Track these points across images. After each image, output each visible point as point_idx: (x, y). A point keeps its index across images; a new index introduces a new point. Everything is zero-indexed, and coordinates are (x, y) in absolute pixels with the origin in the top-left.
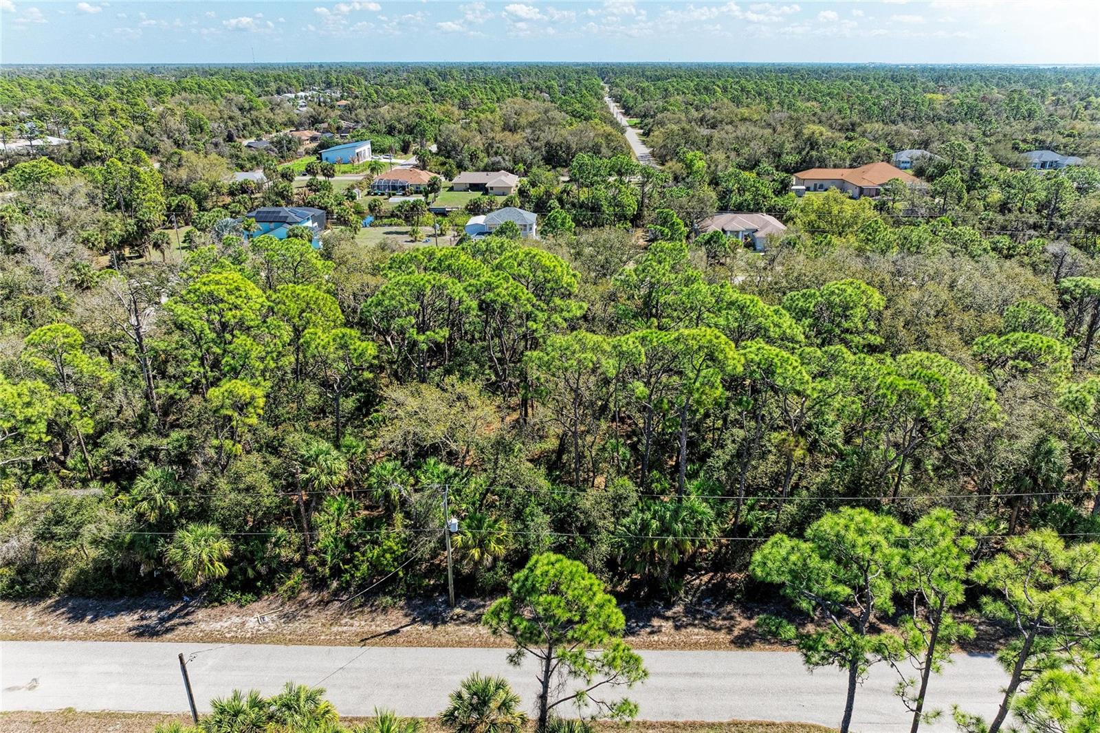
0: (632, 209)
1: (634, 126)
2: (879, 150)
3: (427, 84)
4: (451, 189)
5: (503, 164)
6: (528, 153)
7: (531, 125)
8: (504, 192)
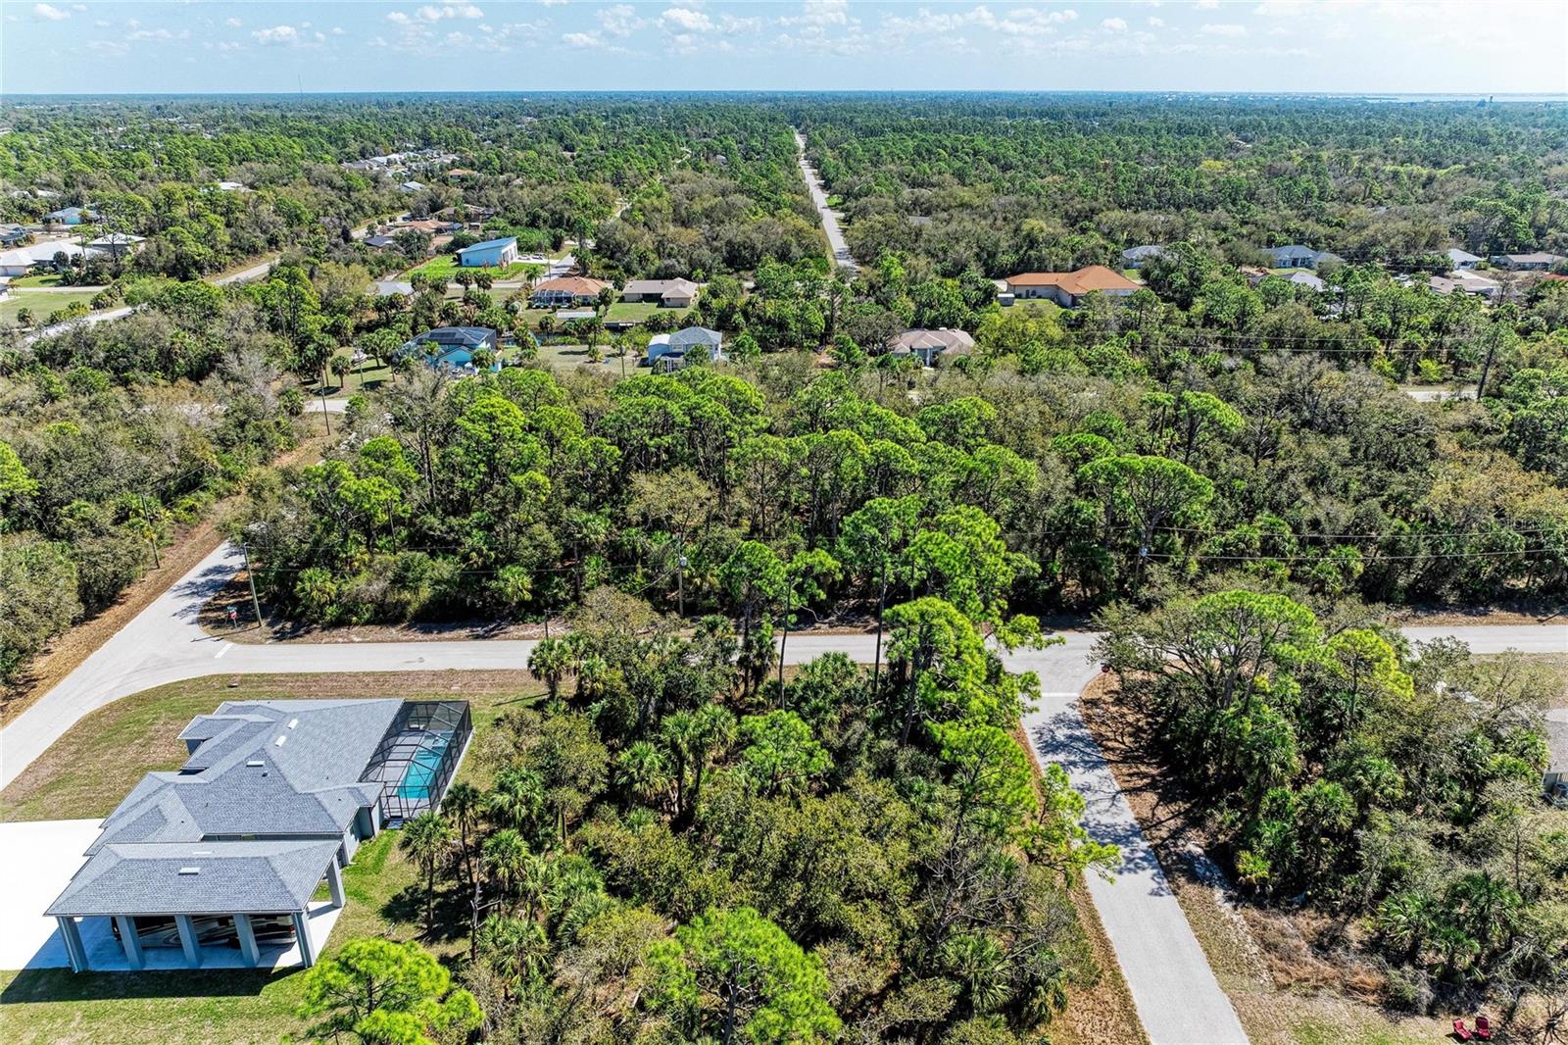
0: (820, 325)
1: (833, 207)
2: (1106, 249)
3: (561, 139)
4: (622, 300)
5: (678, 268)
6: (705, 253)
7: (708, 214)
8: (682, 303)
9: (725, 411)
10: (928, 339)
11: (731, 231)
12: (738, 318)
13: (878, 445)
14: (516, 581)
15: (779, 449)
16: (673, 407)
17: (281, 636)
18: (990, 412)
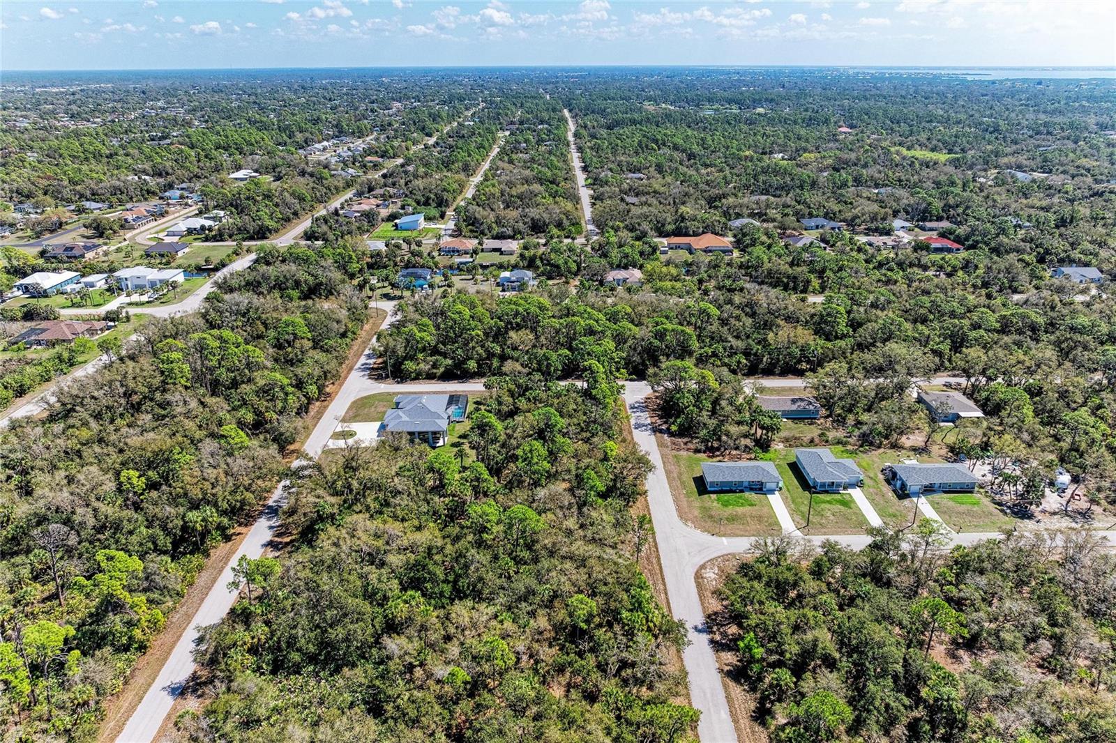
0: (575, 268)
4: (482, 250)
5: (508, 233)
6: (521, 225)
8: (511, 253)
9: (538, 310)
10: (621, 274)
11: (533, 213)
12: (538, 262)
13: (587, 322)
14: (472, 365)
15: (556, 323)
16: (521, 309)
17: (398, 383)
18: (629, 310)
